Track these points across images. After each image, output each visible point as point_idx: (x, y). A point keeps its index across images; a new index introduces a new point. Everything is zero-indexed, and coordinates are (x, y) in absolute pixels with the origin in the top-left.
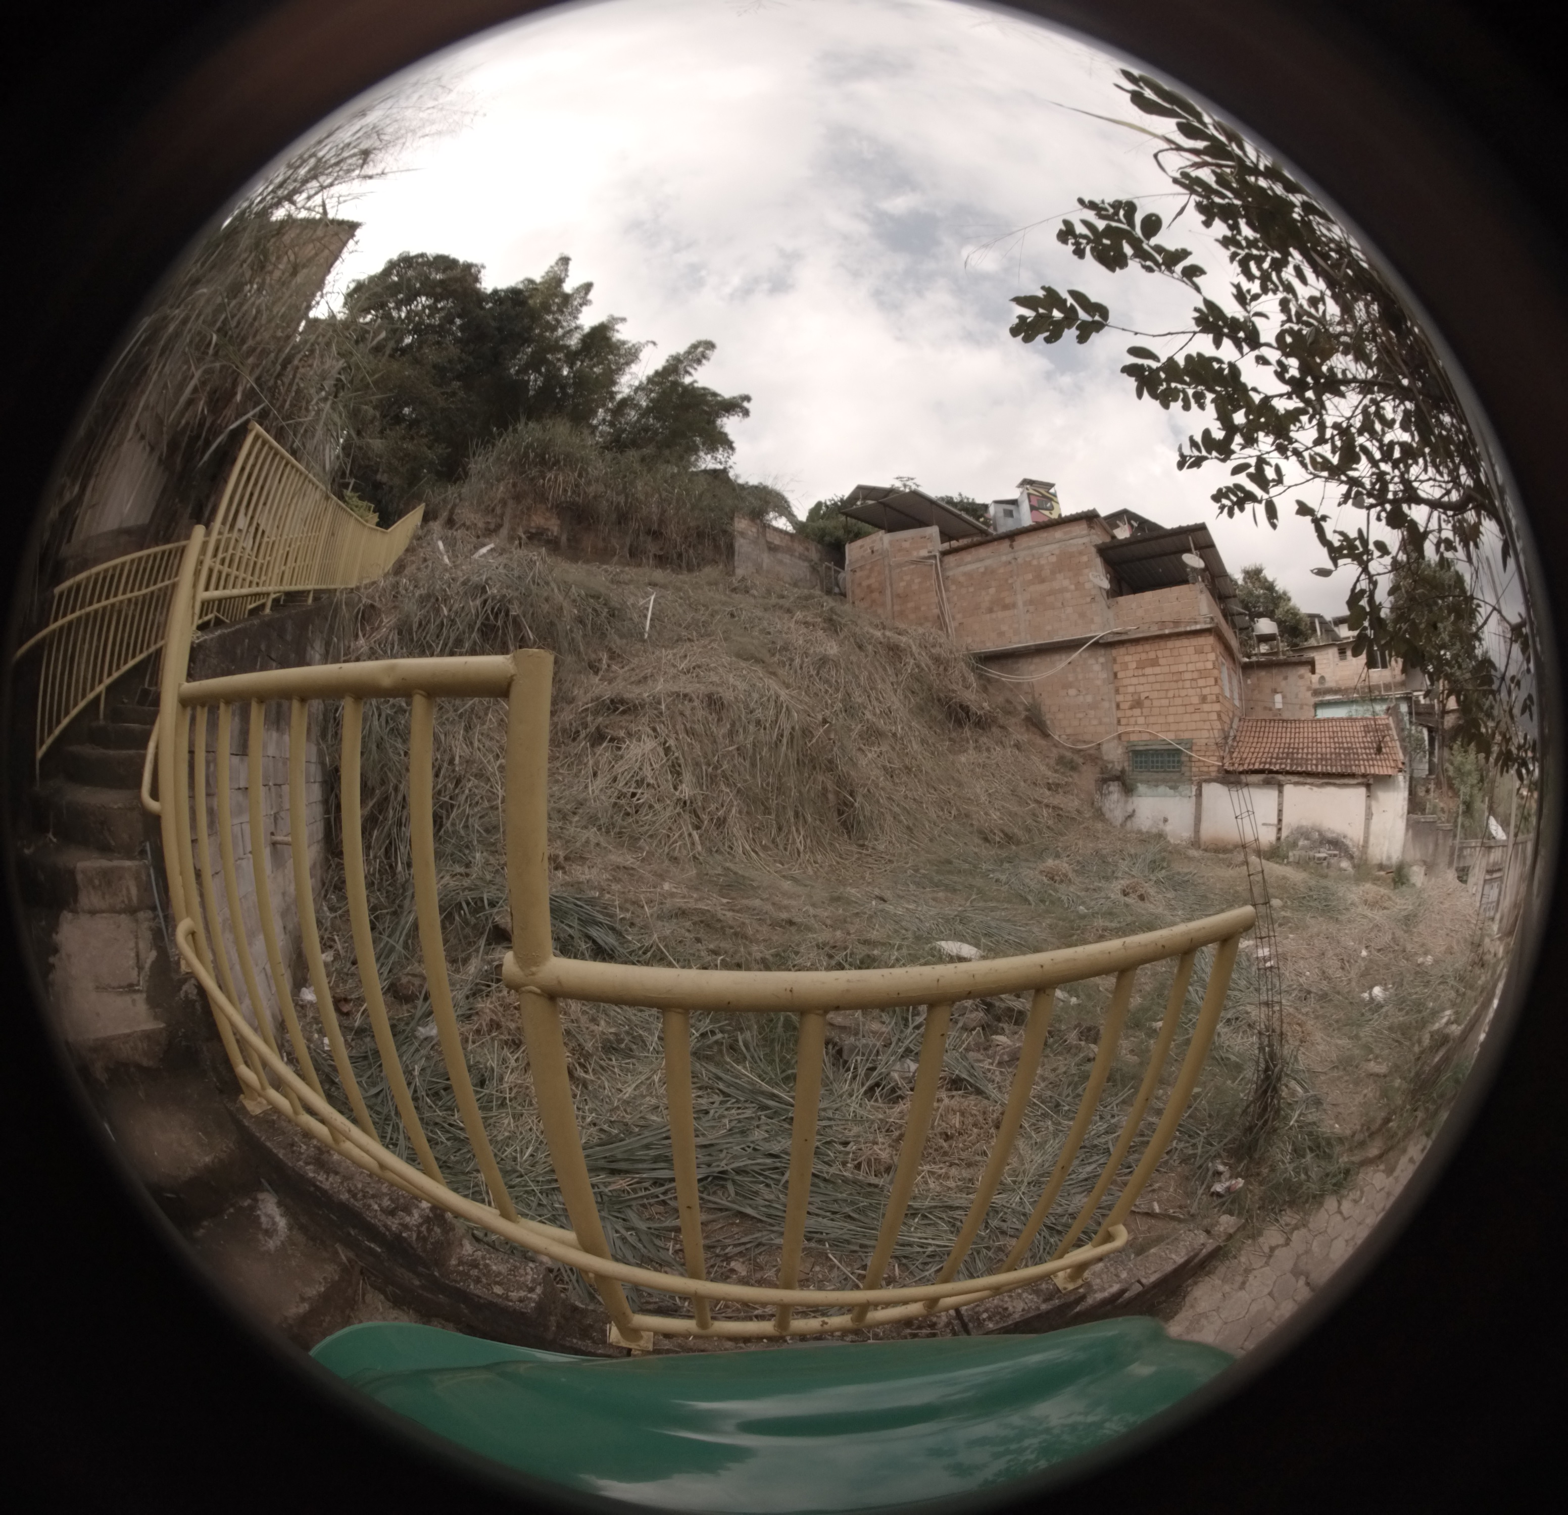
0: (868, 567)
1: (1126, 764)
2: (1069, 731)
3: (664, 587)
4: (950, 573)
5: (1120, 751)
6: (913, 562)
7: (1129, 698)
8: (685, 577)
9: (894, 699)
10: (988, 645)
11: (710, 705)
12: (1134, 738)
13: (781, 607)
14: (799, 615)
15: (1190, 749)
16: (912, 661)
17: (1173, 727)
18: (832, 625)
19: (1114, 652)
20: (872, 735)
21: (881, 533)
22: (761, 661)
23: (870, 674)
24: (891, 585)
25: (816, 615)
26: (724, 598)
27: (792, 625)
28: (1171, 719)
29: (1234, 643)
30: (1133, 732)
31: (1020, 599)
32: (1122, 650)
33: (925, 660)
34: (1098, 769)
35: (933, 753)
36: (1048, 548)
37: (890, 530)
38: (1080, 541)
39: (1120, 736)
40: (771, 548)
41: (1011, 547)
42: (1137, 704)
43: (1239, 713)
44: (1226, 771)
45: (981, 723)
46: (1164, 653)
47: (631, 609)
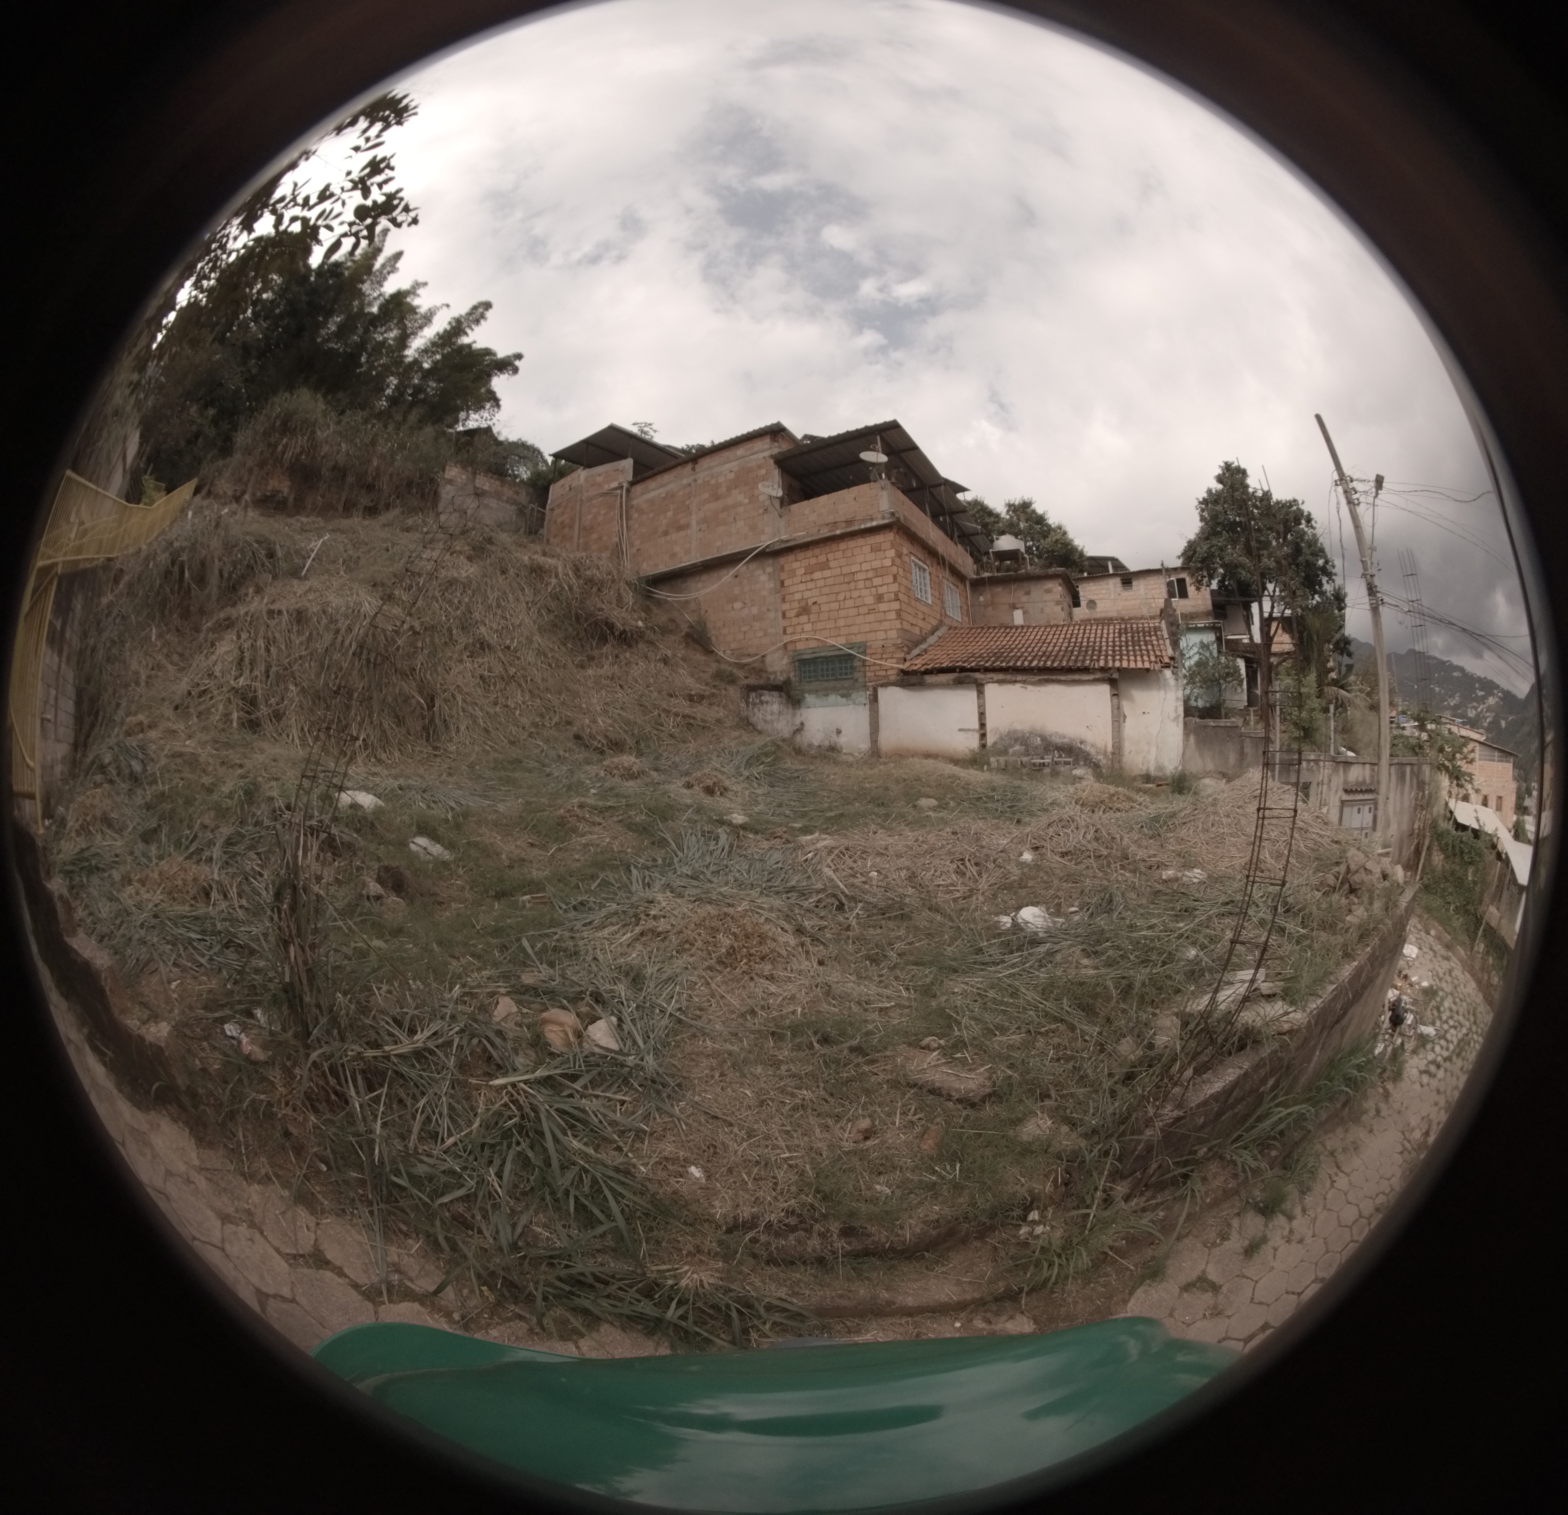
1: (791, 673)
2: (733, 646)
3: (344, 531)
4: (635, 502)
5: (786, 661)
7: (796, 605)
9: (524, 616)
10: (660, 566)
12: (800, 646)
15: (863, 653)
17: (844, 631)
19: (782, 560)
23: (504, 594)
24: (580, 519)
28: (841, 623)
30: (800, 640)
31: (694, 519)
32: (791, 557)
36: (728, 466)
37: (589, 466)
38: (761, 455)
39: (785, 645)
40: (479, 494)
41: (693, 469)
42: (805, 610)
43: (955, 624)
44: (904, 672)
45: (627, 639)
46: (836, 556)
47: (298, 552)
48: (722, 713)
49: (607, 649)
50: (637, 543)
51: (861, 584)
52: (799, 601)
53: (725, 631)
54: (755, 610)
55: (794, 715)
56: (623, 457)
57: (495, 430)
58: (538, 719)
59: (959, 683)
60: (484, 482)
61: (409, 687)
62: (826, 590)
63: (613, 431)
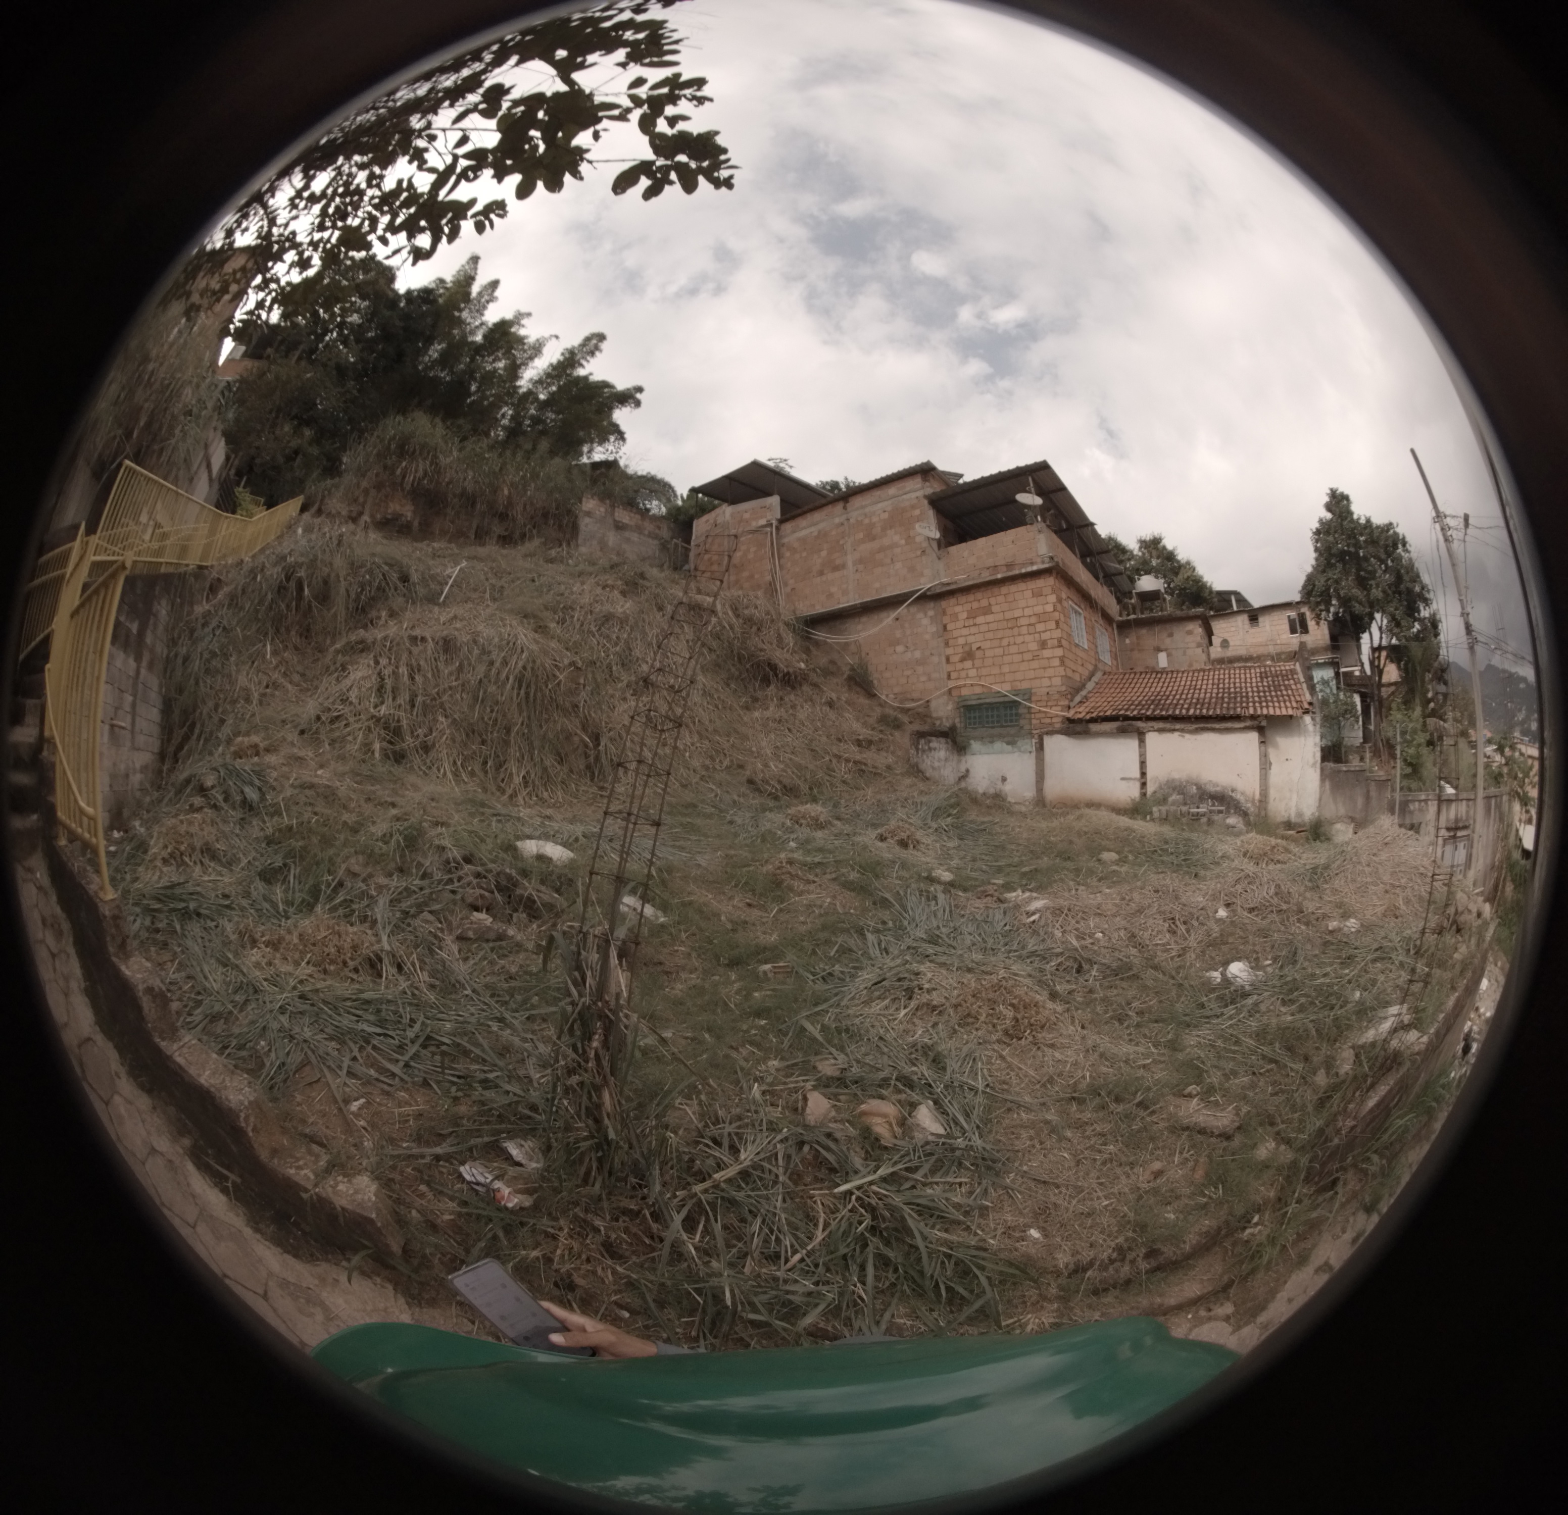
0: (710, 540)
1: (956, 720)
2: (897, 690)
3: (483, 558)
4: (785, 540)
5: (951, 707)
6: (753, 532)
7: (960, 650)
10: (816, 606)
12: (965, 692)
14: (600, 579)
15: (1030, 700)
16: (715, 620)
17: (1008, 677)
18: (635, 588)
19: (944, 604)
21: (725, 506)
22: (534, 617)
27: (588, 587)
28: (1006, 669)
30: (964, 686)
31: (850, 559)
32: (953, 601)
36: (880, 505)
37: (733, 502)
38: (914, 495)
39: (950, 691)
40: (619, 527)
41: (845, 508)
42: (969, 655)
43: (1108, 669)
44: (1070, 721)
45: (791, 681)
46: (998, 600)
47: (433, 577)
48: (891, 760)
49: (772, 690)
50: (791, 582)
51: (1024, 630)
52: (963, 646)
53: (887, 674)
54: (918, 654)
55: (959, 761)
56: (769, 494)
57: (622, 463)
58: (708, 762)
59: (1122, 732)
60: (623, 516)
61: (572, 724)
62: (990, 635)
63: (756, 467)
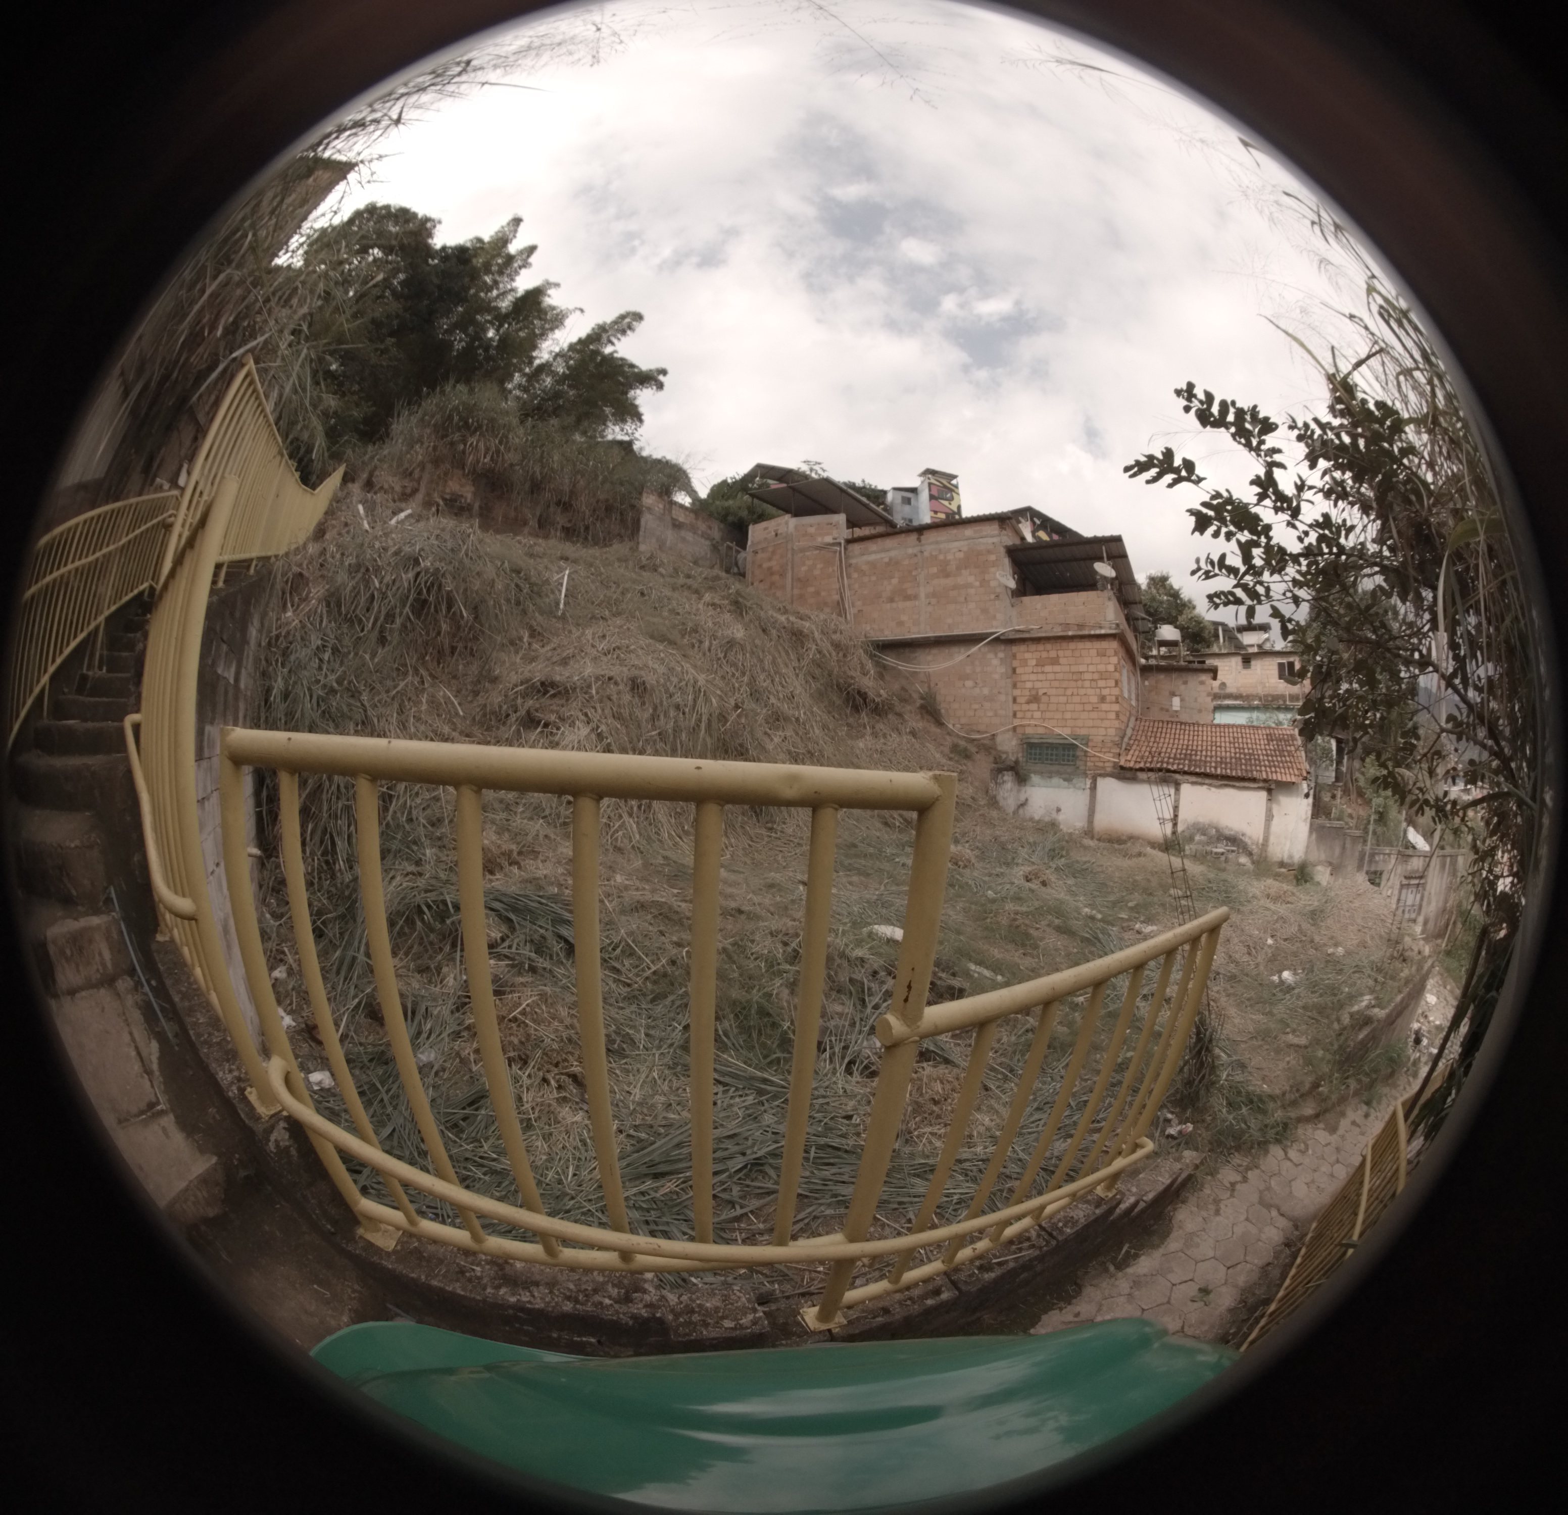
0: (770, 549)
1: (1020, 755)
2: (963, 721)
3: (575, 561)
4: (853, 561)
5: (1014, 742)
6: (817, 548)
7: (1027, 693)
8: (595, 551)
9: (796, 683)
10: (887, 633)
11: (633, 689)
12: (1029, 731)
13: (689, 588)
14: (707, 597)
15: (1086, 745)
16: (814, 647)
17: (1069, 723)
18: (738, 607)
19: (1015, 649)
20: (777, 719)
21: (787, 517)
22: (672, 643)
23: (774, 658)
24: (793, 568)
25: (723, 598)
26: (634, 576)
27: (701, 606)
28: (1068, 715)
29: (1134, 646)
30: (1029, 725)
31: (923, 592)
32: (1023, 648)
33: (826, 646)
34: (991, 759)
35: (833, 739)
36: (956, 544)
37: (798, 514)
39: (1015, 729)
40: (676, 527)
41: (919, 540)
42: (1035, 699)
43: (1135, 712)
44: (1119, 767)
45: (878, 709)
46: (1065, 652)
50: (860, 603)
51: (1087, 684)
52: (1030, 690)
53: (955, 706)
54: (986, 691)
55: (1021, 792)
60: (680, 513)
